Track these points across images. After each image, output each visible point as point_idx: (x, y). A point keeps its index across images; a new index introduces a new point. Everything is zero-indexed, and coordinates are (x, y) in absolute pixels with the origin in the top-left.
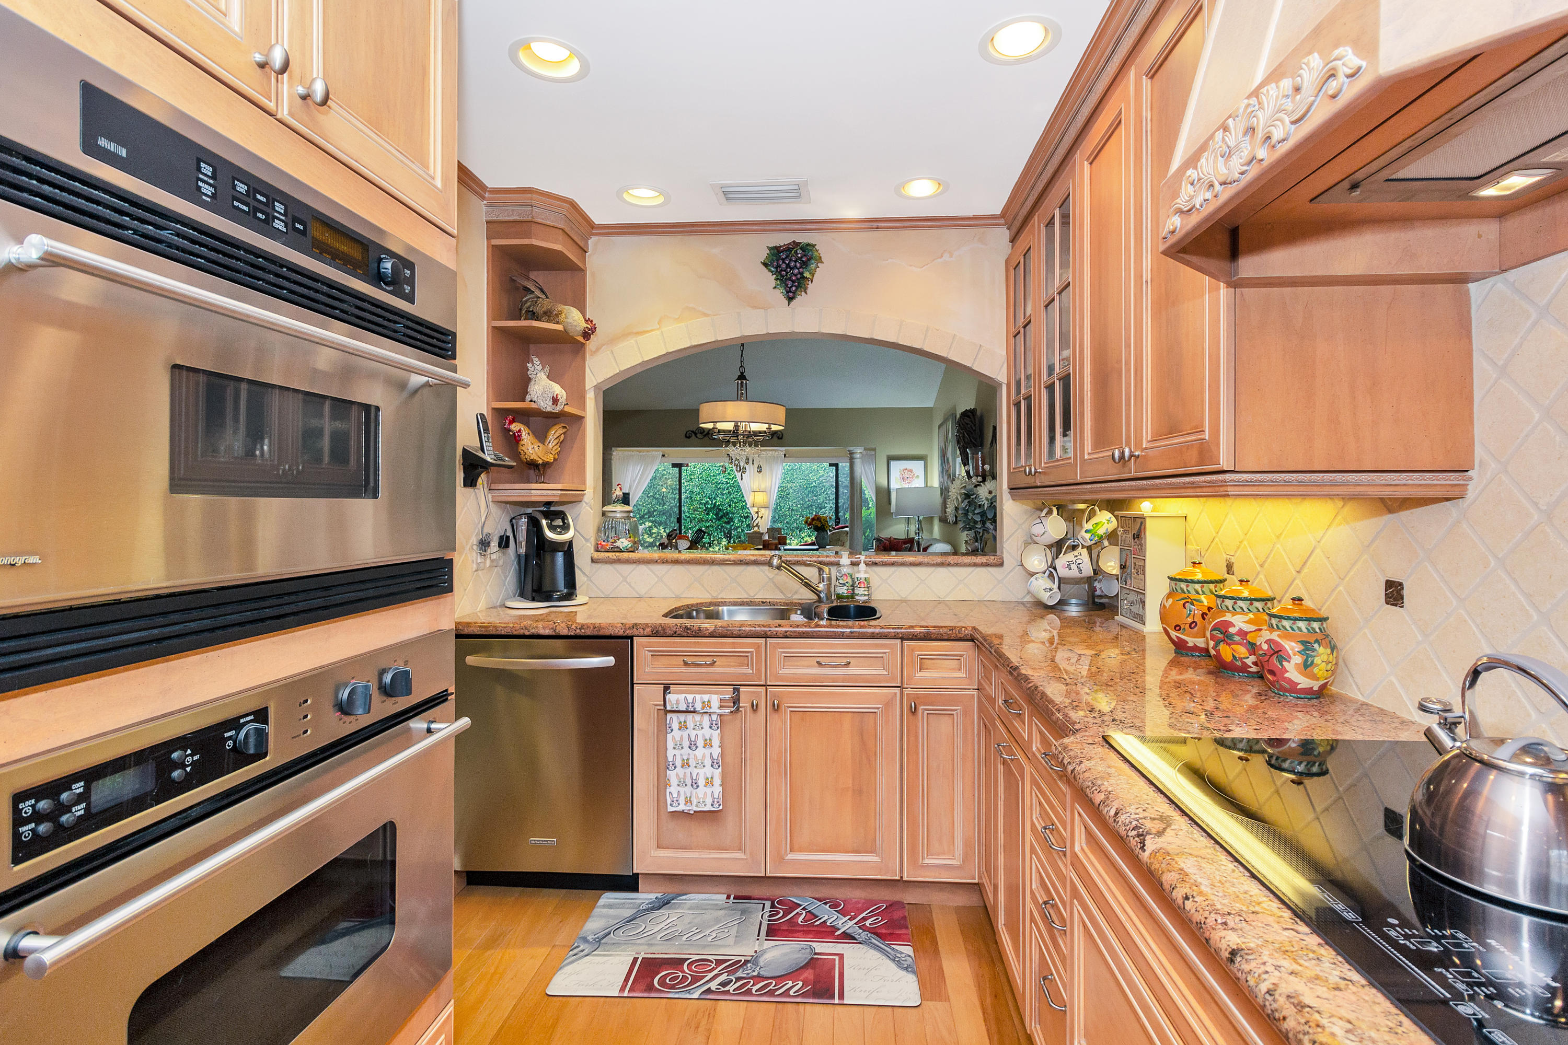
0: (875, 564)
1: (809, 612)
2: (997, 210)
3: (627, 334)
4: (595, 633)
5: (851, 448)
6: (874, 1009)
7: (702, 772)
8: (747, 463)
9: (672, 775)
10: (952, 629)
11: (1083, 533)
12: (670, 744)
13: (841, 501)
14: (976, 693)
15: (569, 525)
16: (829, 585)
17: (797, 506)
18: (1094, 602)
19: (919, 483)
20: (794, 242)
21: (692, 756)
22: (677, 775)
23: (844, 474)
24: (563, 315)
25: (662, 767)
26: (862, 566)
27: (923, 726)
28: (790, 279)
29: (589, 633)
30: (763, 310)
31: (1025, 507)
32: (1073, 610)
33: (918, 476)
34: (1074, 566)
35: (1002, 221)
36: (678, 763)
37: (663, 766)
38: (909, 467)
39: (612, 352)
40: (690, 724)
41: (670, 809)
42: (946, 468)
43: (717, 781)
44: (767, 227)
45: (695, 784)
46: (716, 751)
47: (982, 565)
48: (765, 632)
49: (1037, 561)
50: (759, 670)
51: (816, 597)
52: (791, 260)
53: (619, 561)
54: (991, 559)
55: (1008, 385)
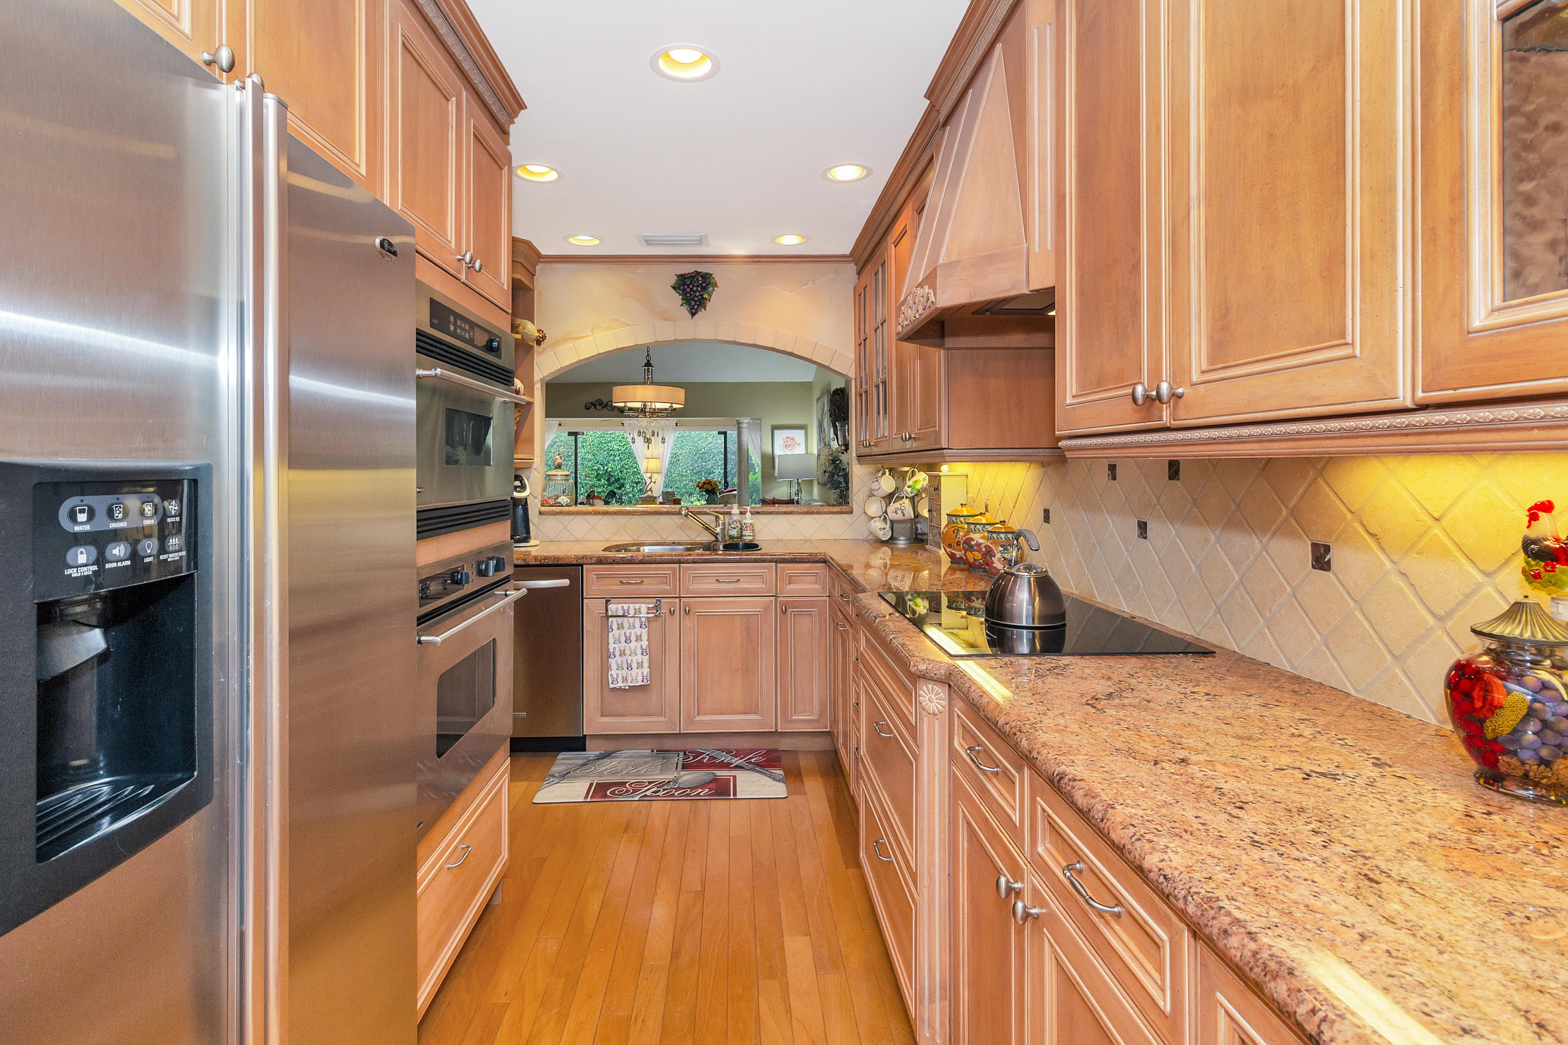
0: (758, 513)
1: (708, 547)
2: (848, 253)
3: (565, 340)
4: (556, 562)
5: (739, 419)
6: (756, 801)
7: (634, 659)
8: (653, 435)
9: (612, 662)
10: (811, 554)
11: (906, 488)
12: (611, 640)
13: (729, 466)
14: (827, 599)
15: (525, 486)
16: (723, 530)
17: (686, 472)
18: (916, 538)
19: (800, 450)
20: (696, 271)
21: (627, 648)
22: (616, 662)
23: (731, 441)
24: (521, 327)
25: (605, 657)
26: (748, 514)
27: (791, 622)
28: (693, 299)
29: (550, 562)
30: (672, 322)
31: (869, 470)
32: (902, 543)
33: (799, 444)
34: (899, 512)
35: (851, 259)
36: (617, 653)
37: (606, 655)
38: (791, 436)
39: (555, 353)
40: (626, 625)
41: (612, 686)
42: (822, 437)
43: (646, 664)
44: (675, 260)
45: (629, 667)
46: (645, 643)
47: (837, 513)
48: (679, 559)
49: (874, 508)
50: (675, 586)
51: (714, 539)
52: (694, 286)
53: (561, 513)
54: (844, 508)
55: (855, 379)
